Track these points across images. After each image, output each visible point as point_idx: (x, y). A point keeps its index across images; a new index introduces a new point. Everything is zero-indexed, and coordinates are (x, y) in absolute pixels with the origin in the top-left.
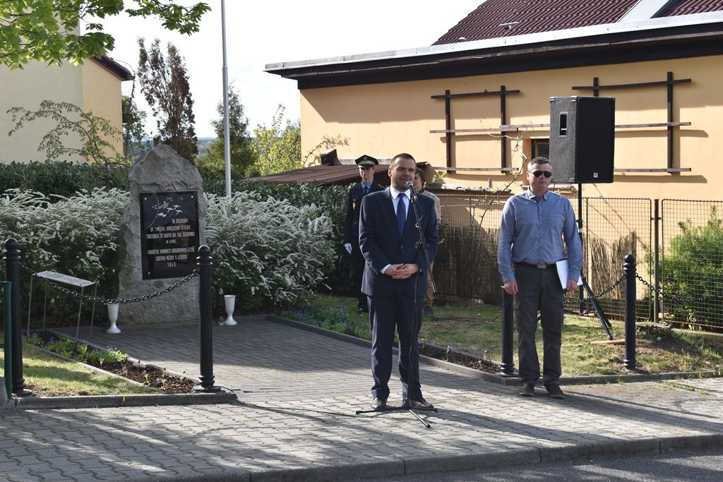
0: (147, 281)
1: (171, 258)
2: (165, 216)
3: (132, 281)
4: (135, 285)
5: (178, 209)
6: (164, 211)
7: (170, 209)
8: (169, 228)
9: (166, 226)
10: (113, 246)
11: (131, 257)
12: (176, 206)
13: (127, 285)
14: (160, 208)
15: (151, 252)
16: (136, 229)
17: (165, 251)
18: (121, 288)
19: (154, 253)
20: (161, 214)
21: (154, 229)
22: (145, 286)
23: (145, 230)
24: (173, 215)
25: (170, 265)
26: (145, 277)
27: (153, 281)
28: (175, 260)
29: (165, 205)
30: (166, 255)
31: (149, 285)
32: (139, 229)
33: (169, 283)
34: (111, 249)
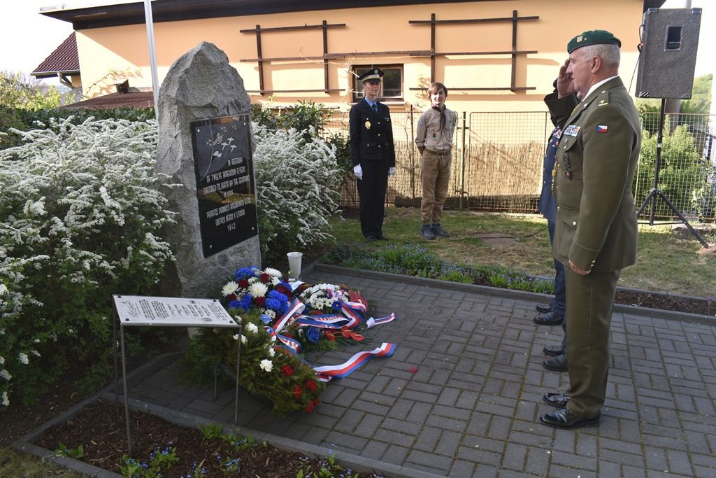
0: (210, 259)
1: (230, 217)
2: (220, 155)
3: (196, 265)
4: (199, 270)
5: (232, 143)
6: (218, 147)
7: (225, 144)
8: (226, 174)
9: (222, 170)
10: (170, 217)
11: (192, 227)
12: (231, 139)
13: (190, 273)
14: (215, 143)
15: (210, 214)
16: (190, 182)
17: (223, 209)
18: (183, 280)
19: (213, 215)
20: (216, 154)
21: (211, 178)
22: (211, 267)
23: (201, 183)
24: (227, 153)
25: (230, 228)
26: (207, 253)
27: (216, 257)
28: (235, 220)
29: (220, 138)
30: (224, 214)
31: (215, 265)
32: (195, 182)
33: (231, 255)
34: (169, 222)
